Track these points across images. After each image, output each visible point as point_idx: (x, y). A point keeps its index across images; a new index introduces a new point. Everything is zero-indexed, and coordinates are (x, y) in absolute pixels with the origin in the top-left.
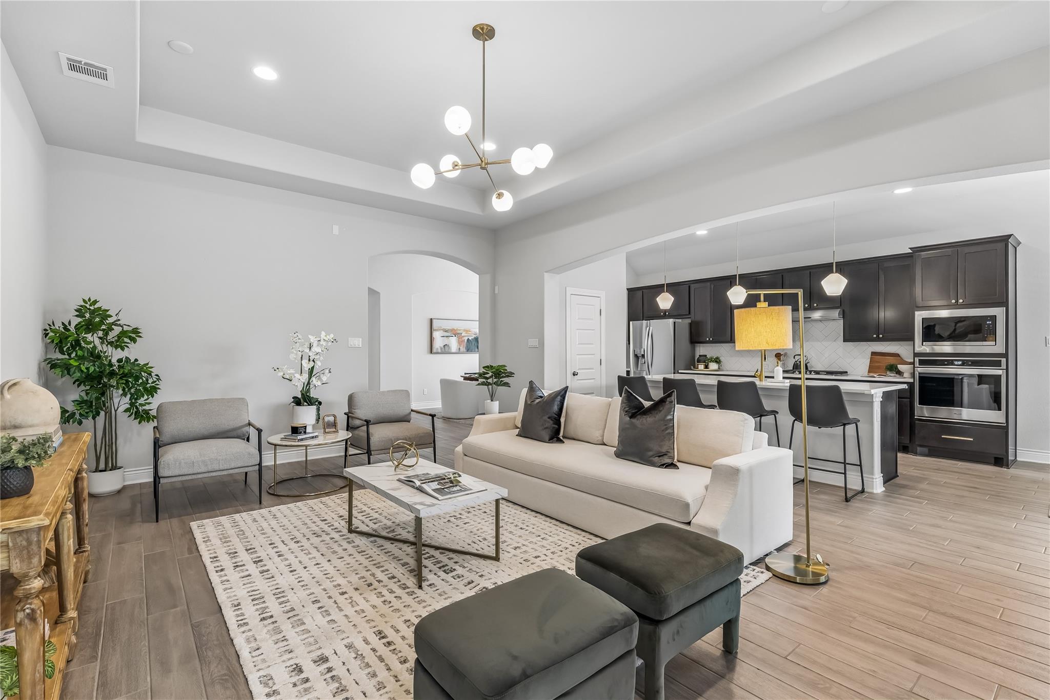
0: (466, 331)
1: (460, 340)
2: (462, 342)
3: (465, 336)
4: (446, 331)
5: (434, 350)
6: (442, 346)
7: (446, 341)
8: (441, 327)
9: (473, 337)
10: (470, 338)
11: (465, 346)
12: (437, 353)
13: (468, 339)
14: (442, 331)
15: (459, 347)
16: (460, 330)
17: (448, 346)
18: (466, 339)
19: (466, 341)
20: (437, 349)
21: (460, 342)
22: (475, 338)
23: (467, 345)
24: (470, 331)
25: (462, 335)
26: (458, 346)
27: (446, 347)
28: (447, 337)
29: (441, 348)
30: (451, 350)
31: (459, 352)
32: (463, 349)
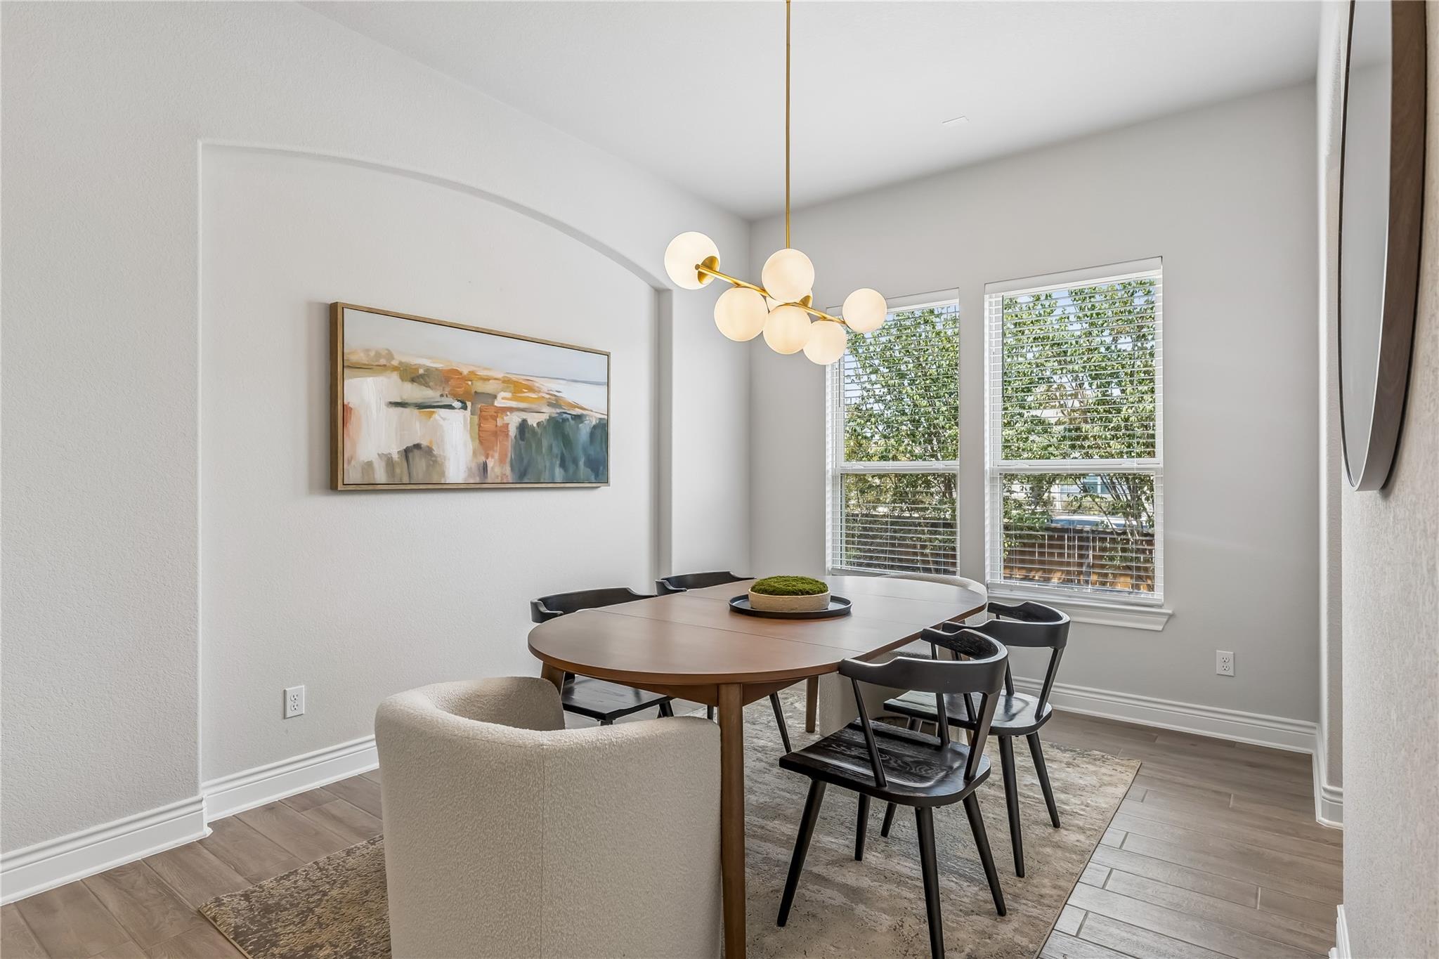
0: (516, 386)
1: (489, 426)
2: (495, 434)
3: (511, 409)
4: (414, 376)
5: (352, 474)
6: (395, 451)
7: (417, 429)
8: (390, 356)
9: (543, 418)
10: (533, 420)
11: (510, 454)
12: (369, 488)
13: (524, 421)
14: (395, 376)
15: (482, 459)
16: (487, 379)
17: (429, 452)
18: (513, 421)
19: (513, 431)
20: (369, 465)
21: (485, 437)
22: (551, 419)
23: (516, 447)
24: (531, 389)
25: (497, 404)
26: (475, 453)
27: (416, 456)
28: (421, 406)
29: (390, 463)
30: (443, 474)
31: (480, 483)
32: (498, 469)
